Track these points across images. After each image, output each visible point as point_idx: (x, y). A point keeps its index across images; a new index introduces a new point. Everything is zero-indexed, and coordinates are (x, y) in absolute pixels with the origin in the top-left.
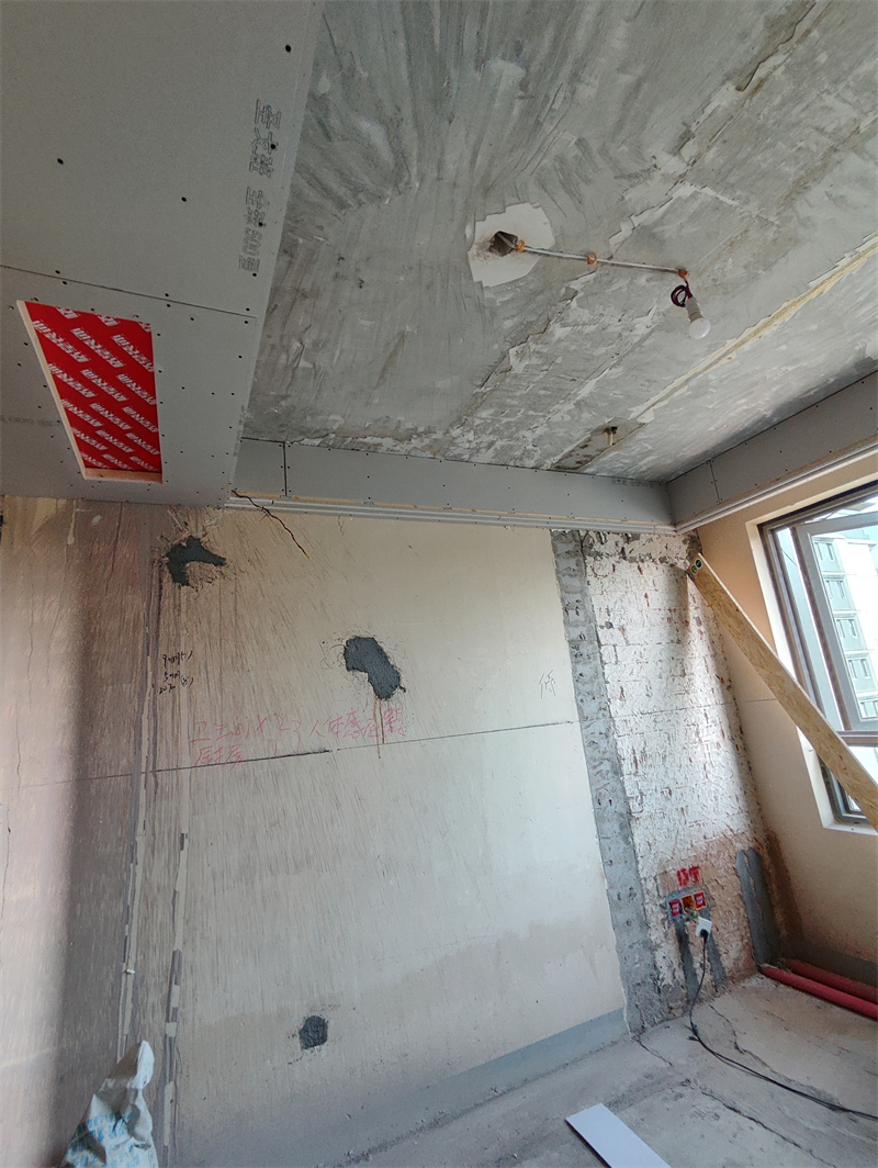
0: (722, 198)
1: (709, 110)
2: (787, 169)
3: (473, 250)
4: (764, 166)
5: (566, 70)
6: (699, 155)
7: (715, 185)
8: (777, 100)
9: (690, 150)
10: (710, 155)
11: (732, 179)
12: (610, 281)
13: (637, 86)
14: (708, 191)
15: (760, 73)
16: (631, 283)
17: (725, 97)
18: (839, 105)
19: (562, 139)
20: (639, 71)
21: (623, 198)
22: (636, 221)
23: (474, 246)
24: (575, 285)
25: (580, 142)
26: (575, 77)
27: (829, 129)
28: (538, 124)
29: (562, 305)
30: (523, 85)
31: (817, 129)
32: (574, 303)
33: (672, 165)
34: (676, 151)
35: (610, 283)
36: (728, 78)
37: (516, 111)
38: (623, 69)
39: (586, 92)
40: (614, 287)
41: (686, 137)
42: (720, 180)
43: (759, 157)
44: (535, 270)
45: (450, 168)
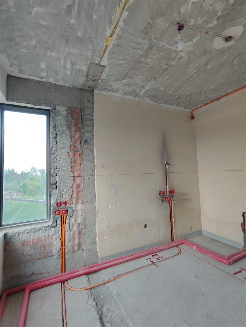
0: (170, 47)
1: (175, 62)
2: (156, 52)
3: (237, 38)
4: (162, 53)
5: (199, 67)
6: (177, 55)
7: (172, 50)
8: (163, 63)
9: (179, 56)
10: (174, 56)
11: (168, 51)
12: (203, 23)
13: (188, 65)
14: (174, 49)
15: (167, 66)
16: (196, 21)
17: (173, 63)
18: (151, 62)
19: (204, 59)
20: (187, 67)
21: (194, 48)
22: (192, 43)
23: (235, 39)
24: (215, 22)
25: (200, 58)
26: (198, 66)
27: (150, 59)
28: (207, 61)
29: (224, 13)
30: (207, 66)
31: (153, 59)
32: (219, 14)
33: (183, 54)
34: (181, 56)
35: (204, 21)
36: (173, 66)
37: (210, 63)
38: (190, 67)
39: (197, 65)
40: (203, 20)
41: (179, 59)
42: (171, 51)
43: (163, 54)
44: (224, 30)
45: (227, 57)
